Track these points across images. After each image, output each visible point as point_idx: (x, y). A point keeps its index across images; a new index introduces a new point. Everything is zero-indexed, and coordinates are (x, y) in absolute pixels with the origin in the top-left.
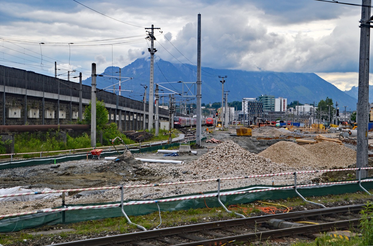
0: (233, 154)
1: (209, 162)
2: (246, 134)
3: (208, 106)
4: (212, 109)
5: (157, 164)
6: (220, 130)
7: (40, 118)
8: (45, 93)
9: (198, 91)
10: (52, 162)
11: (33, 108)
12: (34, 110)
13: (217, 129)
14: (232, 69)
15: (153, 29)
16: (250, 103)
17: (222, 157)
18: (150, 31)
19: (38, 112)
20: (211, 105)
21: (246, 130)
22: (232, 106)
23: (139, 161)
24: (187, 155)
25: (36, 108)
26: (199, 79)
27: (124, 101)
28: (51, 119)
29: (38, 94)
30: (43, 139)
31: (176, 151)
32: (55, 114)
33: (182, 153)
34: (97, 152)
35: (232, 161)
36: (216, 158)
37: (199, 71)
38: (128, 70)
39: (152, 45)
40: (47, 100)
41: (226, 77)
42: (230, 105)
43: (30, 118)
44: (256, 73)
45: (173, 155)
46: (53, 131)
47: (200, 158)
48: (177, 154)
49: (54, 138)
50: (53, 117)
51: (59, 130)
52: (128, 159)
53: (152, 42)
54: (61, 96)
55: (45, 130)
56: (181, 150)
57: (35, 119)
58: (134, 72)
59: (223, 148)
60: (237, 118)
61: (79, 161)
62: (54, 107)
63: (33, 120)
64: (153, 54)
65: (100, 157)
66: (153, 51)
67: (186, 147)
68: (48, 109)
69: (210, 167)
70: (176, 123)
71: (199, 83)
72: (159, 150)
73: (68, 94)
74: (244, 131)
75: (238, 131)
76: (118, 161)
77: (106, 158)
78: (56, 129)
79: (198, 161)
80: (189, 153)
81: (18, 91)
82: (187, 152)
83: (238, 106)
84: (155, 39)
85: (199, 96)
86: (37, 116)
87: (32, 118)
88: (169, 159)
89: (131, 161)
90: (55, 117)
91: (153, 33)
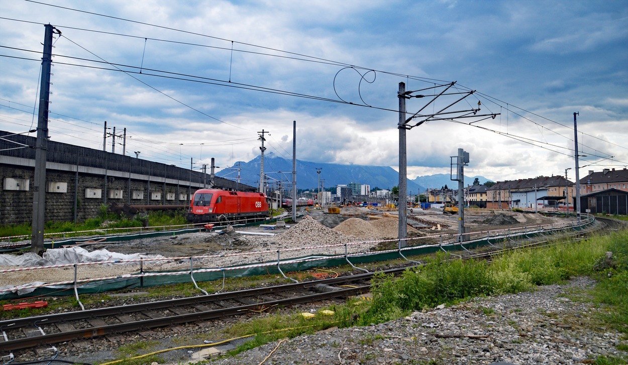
0: (312, 228)
1: (292, 235)
2: (335, 212)
3: (311, 191)
4: (314, 193)
5: (254, 236)
6: (317, 209)
7: (175, 200)
8: (180, 181)
9: (294, 179)
10: (172, 234)
11: (170, 192)
12: (171, 194)
13: (315, 208)
14: (330, 163)
15: (263, 132)
16: (342, 189)
17: (303, 230)
18: (261, 134)
19: (174, 195)
20: (313, 190)
21: (336, 209)
22: (329, 191)
23: (239, 233)
24: (282, 228)
25: (173, 192)
26: (294, 170)
27: (243, 187)
28: (184, 201)
29: (174, 182)
30: (172, 216)
31: (274, 226)
32: (187, 197)
33: (278, 228)
34: (209, 227)
35: (310, 234)
36: (298, 232)
37: (294, 164)
38: (252, 164)
39: (263, 145)
40: (181, 186)
41: (321, 169)
42: (327, 190)
43: (168, 200)
44: (347, 166)
45: (271, 229)
46: (180, 210)
47: (286, 232)
48: (275, 228)
49: (180, 215)
50: (186, 199)
51: (185, 209)
52: (230, 232)
53: (263, 142)
54: (192, 183)
55: (174, 209)
56: (278, 224)
57: (172, 200)
58: (256, 166)
59: (304, 223)
60: (333, 200)
61: (194, 234)
62: (187, 191)
63: (170, 201)
64: (263, 151)
65: (212, 230)
66: (263, 149)
67: (282, 223)
68: (182, 193)
69: (293, 239)
70: (284, 204)
71: (294, 173)
72: (261, 225)
73: (197, 182)
74: (334, 210)
75: (329, 209)
76: (222, 234)
77: (216, 231)
78: (182, 208)
79: (284, 234)
80: (284, 227)
81: (159, 179)
82: (282, 227)
83: (334, 191)
84: (265, 140)
85: (294, 183)
86: (173, 199)
87: (170, 200)
88: (267, 232)
89: (232, 234)
90: (187, 199)
91: (263, 135)
